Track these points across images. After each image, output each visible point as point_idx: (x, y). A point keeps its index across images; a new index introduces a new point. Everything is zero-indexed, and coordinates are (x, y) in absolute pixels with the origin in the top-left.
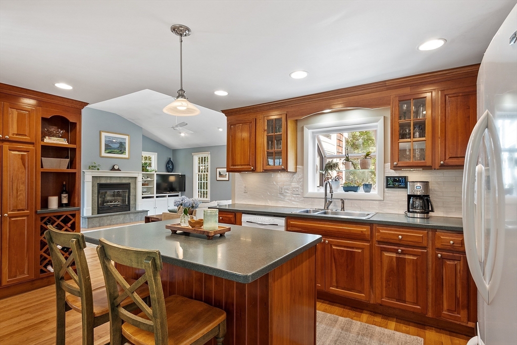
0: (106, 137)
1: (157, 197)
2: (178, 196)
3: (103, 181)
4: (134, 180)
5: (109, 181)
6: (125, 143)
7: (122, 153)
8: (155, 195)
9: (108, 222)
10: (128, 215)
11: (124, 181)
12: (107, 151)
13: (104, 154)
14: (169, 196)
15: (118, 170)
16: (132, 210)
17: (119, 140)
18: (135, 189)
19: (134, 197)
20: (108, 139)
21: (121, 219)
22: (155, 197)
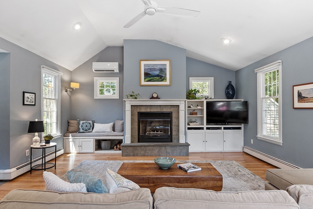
0: (145, 65)
1: (208, 128)
2: (240, 128)
3: (143, 110)
4: (176, 109)
5: (148, 110)
6: (165, 69)
7: (162, 80)
8: (205, 126)
9: (143, 152)
10: (163, 148)
11: (165, 110)
12: (147, 80)
13: (143, 83)
14: (225, 128)
15: (157, 98)
16: (174, 141)
17: (158, 67)
18: (178, 118)
19: (176, 127)
20: (147, 68)
21: (156, 151)
22: (205, 128)
